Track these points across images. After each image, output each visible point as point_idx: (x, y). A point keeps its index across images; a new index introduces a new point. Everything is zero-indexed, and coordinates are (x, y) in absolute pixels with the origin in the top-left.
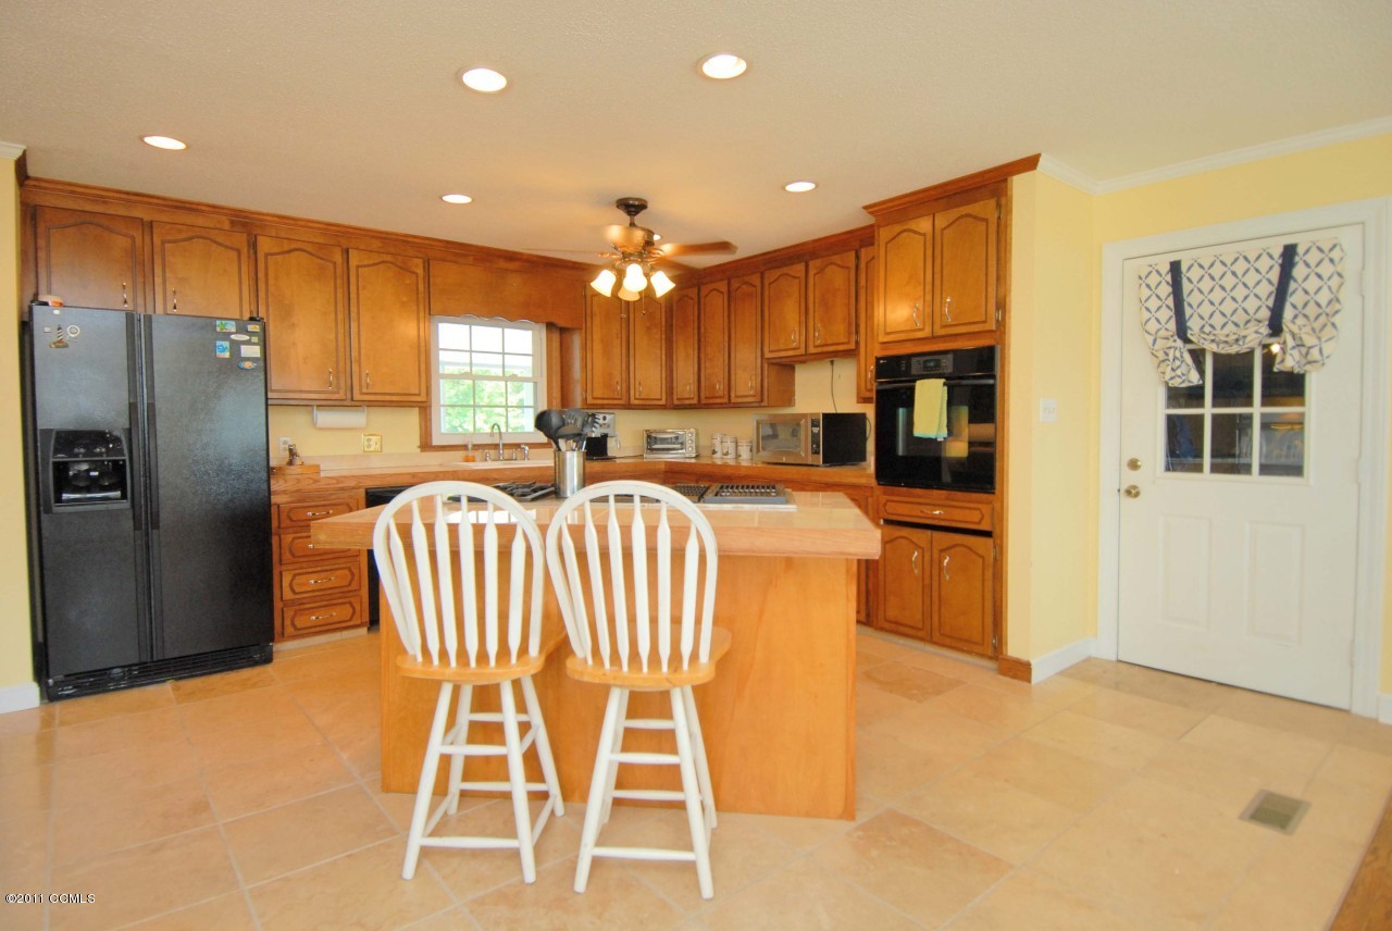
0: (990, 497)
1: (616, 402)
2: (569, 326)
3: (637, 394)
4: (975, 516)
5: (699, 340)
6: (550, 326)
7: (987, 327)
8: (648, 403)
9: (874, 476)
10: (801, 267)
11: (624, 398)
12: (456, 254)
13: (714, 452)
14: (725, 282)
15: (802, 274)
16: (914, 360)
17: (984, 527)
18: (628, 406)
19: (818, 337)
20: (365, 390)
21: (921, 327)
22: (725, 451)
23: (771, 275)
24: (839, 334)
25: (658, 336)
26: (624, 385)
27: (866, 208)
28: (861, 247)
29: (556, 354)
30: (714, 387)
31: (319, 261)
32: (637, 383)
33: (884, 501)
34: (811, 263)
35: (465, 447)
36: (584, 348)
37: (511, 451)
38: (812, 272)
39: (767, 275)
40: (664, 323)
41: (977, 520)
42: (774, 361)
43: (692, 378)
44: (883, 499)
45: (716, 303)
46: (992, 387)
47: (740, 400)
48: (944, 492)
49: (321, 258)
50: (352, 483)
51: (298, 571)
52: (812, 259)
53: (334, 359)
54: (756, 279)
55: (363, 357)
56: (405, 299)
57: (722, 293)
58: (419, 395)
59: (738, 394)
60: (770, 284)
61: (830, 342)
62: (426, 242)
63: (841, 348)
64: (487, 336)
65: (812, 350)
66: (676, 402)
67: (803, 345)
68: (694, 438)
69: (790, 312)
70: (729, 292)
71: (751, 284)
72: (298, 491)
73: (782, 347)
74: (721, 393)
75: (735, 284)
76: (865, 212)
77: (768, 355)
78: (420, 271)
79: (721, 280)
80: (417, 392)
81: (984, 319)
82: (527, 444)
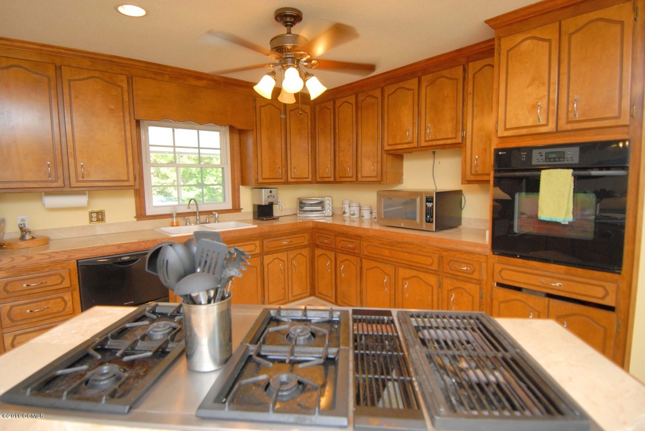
0: (616, 276)
1: (278, 181)
2: (244, 128)
3: (293, 175)
4: (599, 292)
5: (335, 137)
6: (232, 129)
7: (621, 122)
8: (300, 180)
9: (490, 247)
10: (415, 81)
11: (284, 177)
12: (155, 73)
13: (344, 213)
14: (354, 96)
15: (416, 87)
16: (535, 153)
17: (608, 302)
18: (287, 183)
19: (429, 132)
20: (81, 179)
21: (544, 123)
22: (352, 213)
23: (389, 90)
24: (447, 130)
25: (306, 135)
26: (284, 169)
27: (487, 22)
28: (468, 62)
29: (237, 148)
30: (346, 170)
31: (35, 75)
32: (293, 167)
33: (500, 269)
34: (423, 78)
35: (170, 216)
36: (256, 144)
37: (205, 216)
38: (424, 84)
39: (386, 89)
40: (310, 127)
41: (601, 295)
42: (391, 152)
43: (330, 164)
44: (498, 267)
45: (347, 112)
46: (625, 179)
47: (364, 180)
48: (564, 267)
49: (37, 74)
50: (64, 257)
51: (17, 332)
52: (425, 74)
53: (52, 155)
54: (378, 93)
55: (77, 153)
56: (112, 107)
57: (351, 104)
58: (128, 180)
59: (363, 175)
60: (389, 96)
61: (438, 137)
62: (129, 62)
63: (449, 142)
64: (186, 136)
65: (423, 144)
66: (318, 180)
67: (415, 140)
68: (330, 203)
69: (406, 116)
70: (357, 103)
71: (374, 97)
72: (13, 267)
73: (398, 142)
74: (350, 175)
75: (361, 98)
76: (487, 25)
77: (387, 148)
78: (125, 85)
79: (351, 95)
80: (126, 179)
81: (616, 114)
82: (215, 211)
